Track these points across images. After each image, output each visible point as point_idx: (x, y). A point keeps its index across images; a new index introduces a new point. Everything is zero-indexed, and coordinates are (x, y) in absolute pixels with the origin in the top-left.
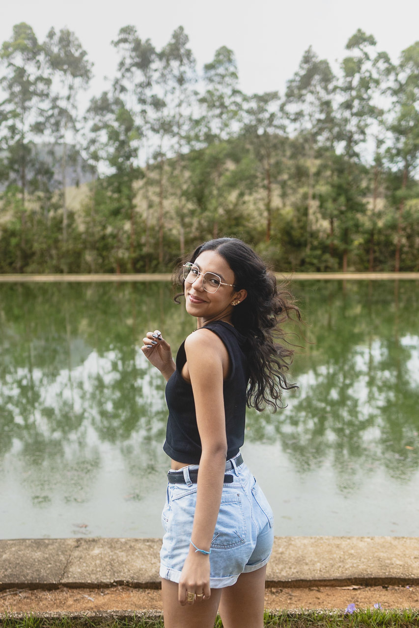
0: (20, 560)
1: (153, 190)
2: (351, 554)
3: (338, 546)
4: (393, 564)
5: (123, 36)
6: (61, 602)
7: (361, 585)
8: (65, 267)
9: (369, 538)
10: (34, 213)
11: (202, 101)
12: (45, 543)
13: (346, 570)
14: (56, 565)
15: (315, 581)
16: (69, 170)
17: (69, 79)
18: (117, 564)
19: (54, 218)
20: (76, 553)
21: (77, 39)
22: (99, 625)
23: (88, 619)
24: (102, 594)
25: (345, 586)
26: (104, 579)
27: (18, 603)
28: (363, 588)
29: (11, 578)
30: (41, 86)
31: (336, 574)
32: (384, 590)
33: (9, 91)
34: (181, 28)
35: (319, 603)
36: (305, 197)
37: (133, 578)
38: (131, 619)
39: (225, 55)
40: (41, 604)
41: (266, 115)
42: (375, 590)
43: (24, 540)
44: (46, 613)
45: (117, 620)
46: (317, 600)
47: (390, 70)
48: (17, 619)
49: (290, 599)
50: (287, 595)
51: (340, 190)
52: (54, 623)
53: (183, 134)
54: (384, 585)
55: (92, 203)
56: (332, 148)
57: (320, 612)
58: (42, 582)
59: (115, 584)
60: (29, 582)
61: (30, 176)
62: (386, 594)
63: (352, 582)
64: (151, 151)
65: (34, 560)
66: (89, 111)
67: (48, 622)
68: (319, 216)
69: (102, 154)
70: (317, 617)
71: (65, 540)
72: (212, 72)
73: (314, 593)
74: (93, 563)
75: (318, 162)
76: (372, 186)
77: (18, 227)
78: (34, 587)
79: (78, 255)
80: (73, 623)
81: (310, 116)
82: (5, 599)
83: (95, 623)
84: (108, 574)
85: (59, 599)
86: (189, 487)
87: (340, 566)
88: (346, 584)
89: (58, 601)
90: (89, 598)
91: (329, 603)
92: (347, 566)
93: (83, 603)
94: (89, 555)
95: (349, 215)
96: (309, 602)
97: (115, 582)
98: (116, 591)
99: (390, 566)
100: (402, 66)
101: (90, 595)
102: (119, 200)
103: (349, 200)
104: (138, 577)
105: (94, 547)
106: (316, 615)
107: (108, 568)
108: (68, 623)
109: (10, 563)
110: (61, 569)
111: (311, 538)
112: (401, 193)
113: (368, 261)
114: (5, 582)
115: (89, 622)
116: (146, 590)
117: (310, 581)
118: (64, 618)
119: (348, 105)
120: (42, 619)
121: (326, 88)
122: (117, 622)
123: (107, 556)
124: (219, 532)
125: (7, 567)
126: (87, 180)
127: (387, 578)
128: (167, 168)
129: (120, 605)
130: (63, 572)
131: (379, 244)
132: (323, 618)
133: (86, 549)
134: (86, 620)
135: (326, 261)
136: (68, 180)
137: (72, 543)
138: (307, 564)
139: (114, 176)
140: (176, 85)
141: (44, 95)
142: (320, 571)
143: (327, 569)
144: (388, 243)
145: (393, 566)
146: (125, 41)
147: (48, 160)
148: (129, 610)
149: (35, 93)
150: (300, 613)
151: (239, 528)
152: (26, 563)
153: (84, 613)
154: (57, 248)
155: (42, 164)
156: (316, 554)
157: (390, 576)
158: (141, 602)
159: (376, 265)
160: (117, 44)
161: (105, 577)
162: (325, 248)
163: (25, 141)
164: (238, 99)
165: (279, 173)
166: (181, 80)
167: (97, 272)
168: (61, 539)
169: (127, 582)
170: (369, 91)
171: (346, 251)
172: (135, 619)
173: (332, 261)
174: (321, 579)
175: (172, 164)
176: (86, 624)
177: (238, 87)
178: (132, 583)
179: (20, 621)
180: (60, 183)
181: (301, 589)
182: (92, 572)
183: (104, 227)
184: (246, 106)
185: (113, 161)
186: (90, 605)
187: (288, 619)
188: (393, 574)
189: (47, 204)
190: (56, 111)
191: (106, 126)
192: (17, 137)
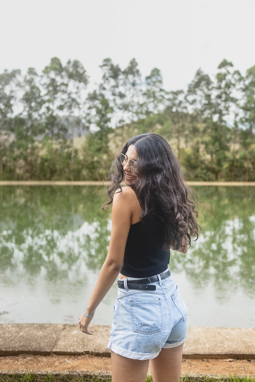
0: (29, 336)
1: (118, 139)
2: (227, 339)
3: (219, 333)
4: (253, 346)
5: (105, 63)
6: (51, 364)
7: (234, 358)
8: (72, 178)
9: (238, 328)
10: (57, 150)
11: (144, 94)
12: (45, 326)
13: (225, 348)
14: (50, 340)
15: (206, 355)
16: (76, 129)
17: (77, 84)
18: (86, 340)
19: (67, 153)
20: (63, 333)
21: (81, 64)
22: (71, 380)
23: (64, 376)
24: (76, 359)
25: (224, 359)
26: (78, 350)
27: (26, 363)
28: (235, 361)
29: (22, 348)
30: (63, 87)
31: (218, 351)
32: (249, 362)
33: (47, 89)
34: (134, 59)
35: (208, 369)
36: (198, 143)
37: (95, 350)
38: (91, 377)
39: (156, 72)
40: (39, 364)
41: (177, 102)
42: (243, 362)
43: (33, 324)
44: (39, 371)
45: (82, 377)
46: (207, 367)
47: (241, 79)
48: (21, 374)
49: (191, 366)
50: (189, 363)
51: (216, 139)
52: (44, 378)
53: (134, 110)
54: (248, 359)
55: (87, 145)
56: (211, 118)
57: (209, 377)
58: (41, 351)
59: (84, 353)
60: (33, 350)
61: (56, 131)
62: (250, 365)
63: (228, 356)
64: (118, 119)
65: (38, 336)
66: (87, 99)
67: (40, 377)
68: (205, 152)
69: (93, 120)
70: (207, 379)
71: (57, 325)
72: (149, 81)
73: (205, 363)
74: (72, 340)
75: (204, 125)
76: (233, 137)
77: (49, 157)
78: (37, 353)
79: (79, 171)
80: (55, 378)
81: (200, 102)
82: (18, 361)
83: (69, 379)
84: (81, 347)
85: (50, 361)
86: (127, 291)
87: (221, 346)
88: (224, 358)
89: (50, 363)
90: (69, 362)
91: (214, 370)
92: (225, 346)
93: (64, 365)
94: (70, 334)
95: (221, 152)
96: (202, 368)
97: (84, 352)
98: (85, 357)
99: (252, 347)
100: (247, 77)
101: (69, 360)
102: (100, 144)
103: (221, 144)
104: (99, 349)
105: (73, 330)
106: (207, 378)
107: (81, 343)
108: (52, 378)
109: (23, 338)
110: (53, 343)
111: (203, 328)
112: (248, 140)
113: (231, 176)
114: (18, 350)
115: (65, 378)
116: (103, 357)
117: (203, 355)
118: (50, 375)
119: (219, 97)
120: (36, 375)
121: (208, 88)
122: (82, 379)
123: (81, 335)
124: (142, 323)
125: (21, 341)
126: (84, 133)
127: (250, 355)
128: (126, 128)
129: (86, 367)
130: (54, 345)
131: (237, 167)
132: (211, 380)
133: (69, 331)
134: (63, 377)
135: (209, 176)
136: (75, 134)
137: (61, 327)
138: (200, 344)
139: (99, 132)
140: (131, 87)
141: (64, 92)
142: (209, 349)
143: (213, 347)
144: (242, 167)
145: (253, 347)
146: (105, 65)
147: (66, 124)
148: (90, 371)
149: (60, 91)
150: (196, 377)
151: (157, 321)
152: (32, 339)
153: (63, 372)
154: (68, 167)
155: (62, 125)
156: (206, 338)
157: (252, 354)
158: (99, 365)
159: (235, 178)
160: (101, 67)
161: (78, 349)
162: (209, 169)
163: (54, 114)
164: (163, 93)
165: (184, 130)
166: (134, 84)
167: (88, 180)
168: (55, 324)
169: (92, 352)
170: (230, 89)
171: (219, 171)
172: (93, 377)
173: (212, 176)
174: (209, 354)
175: (128, 126)
176: (63, 379)
177: (163, 87)
178: (95, 353)
179: (23, 376)
180: (71, 135)
181: (197, 360)
182: (71, 345)
183: (93, 157)
184: (167, 97)
185: (98, 124)
186: (69, 366)
187: (189, 380)
188: (254, 352)
189: (64, 145)
190: (70, 100)
191: (95, 107)
192: (50, 112)
